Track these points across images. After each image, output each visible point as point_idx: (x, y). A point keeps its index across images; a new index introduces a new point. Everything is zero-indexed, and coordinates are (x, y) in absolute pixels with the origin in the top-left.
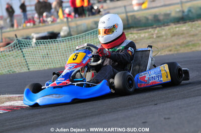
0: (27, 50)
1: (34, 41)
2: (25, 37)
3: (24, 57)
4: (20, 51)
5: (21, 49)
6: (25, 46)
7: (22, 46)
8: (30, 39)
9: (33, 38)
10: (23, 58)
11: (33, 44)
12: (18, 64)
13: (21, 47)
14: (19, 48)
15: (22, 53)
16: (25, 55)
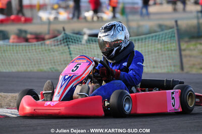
0: (74, 47)
1: (86, 37)
2: (76, 31)
3: (70, 54)
4: (67, 47)
5: (68, 45)
6: (72, 42)
7: (69, 41)
8: (81, 35)
9: (85, 34)
10: (69, 56)
11: (84, 42)
12: (62, 62)
13: (69, 43)
14: (66, 44)
15: (68, 50)
16: (72, 52)
